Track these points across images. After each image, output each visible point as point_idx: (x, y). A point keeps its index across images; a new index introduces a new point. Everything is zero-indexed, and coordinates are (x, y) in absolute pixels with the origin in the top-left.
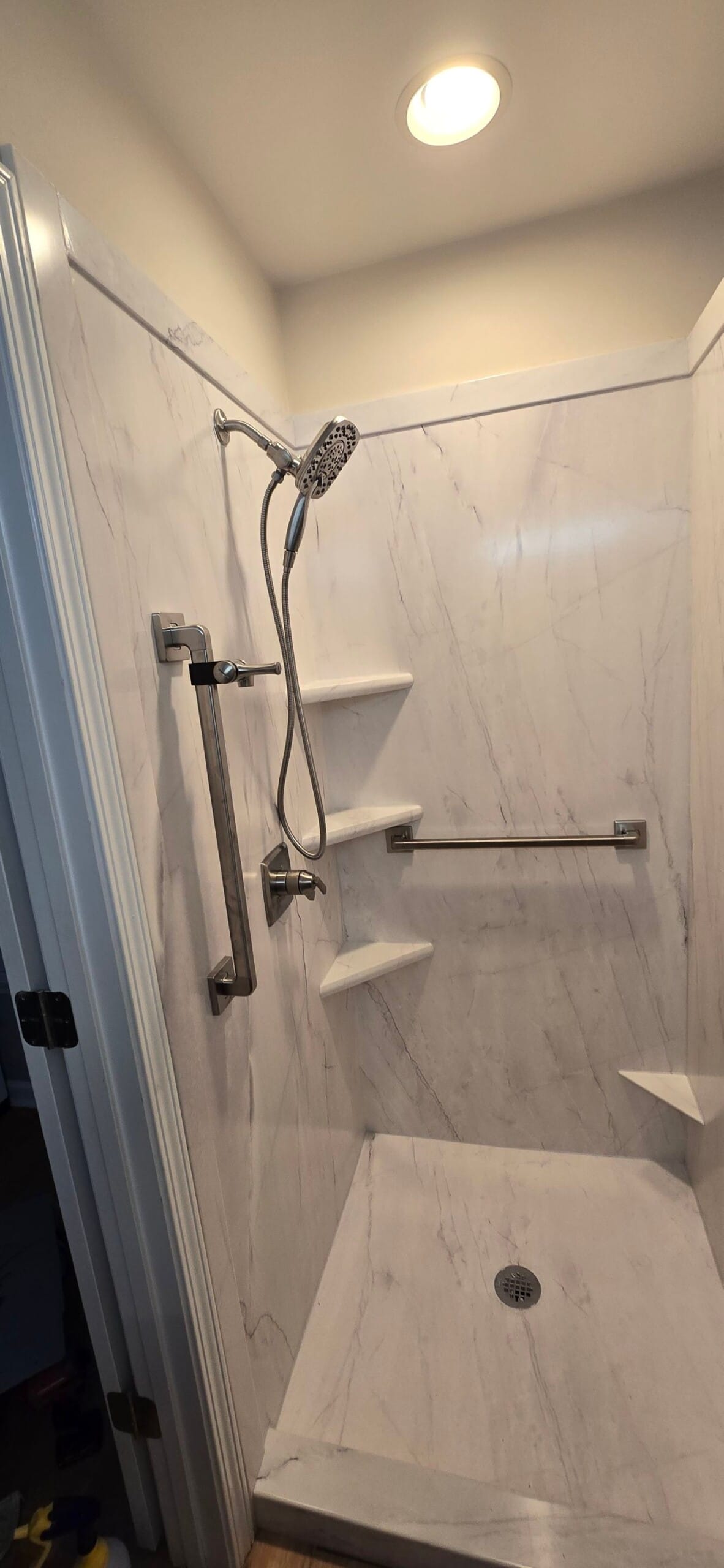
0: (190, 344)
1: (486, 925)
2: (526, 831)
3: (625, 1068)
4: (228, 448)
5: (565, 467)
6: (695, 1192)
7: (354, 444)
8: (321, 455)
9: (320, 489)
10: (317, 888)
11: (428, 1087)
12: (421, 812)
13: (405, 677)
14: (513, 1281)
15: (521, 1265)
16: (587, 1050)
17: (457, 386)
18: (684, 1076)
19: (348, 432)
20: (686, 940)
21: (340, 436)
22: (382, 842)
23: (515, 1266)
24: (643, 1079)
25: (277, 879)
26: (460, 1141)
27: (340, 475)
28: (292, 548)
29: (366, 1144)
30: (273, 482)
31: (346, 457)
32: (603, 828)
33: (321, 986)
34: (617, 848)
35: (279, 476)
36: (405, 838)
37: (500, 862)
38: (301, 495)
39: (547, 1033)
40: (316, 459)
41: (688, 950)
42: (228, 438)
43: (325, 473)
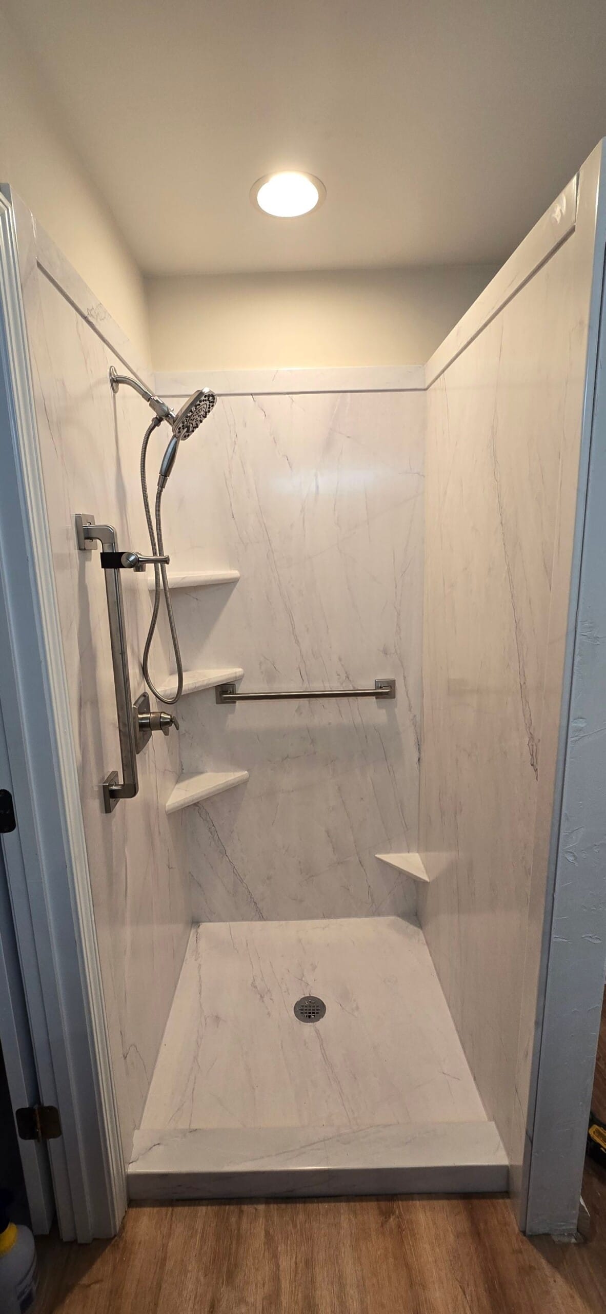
0: (99, 319)
1: (288, 757)
2: (317, 687)
3: (380, 853)
4: (117, 395)
5: (348, 437)
6: (424, 933)
7: (213, 406)
8: (192, 412)
9: (187, 434)
10: (173, 724)
11: (242, 881)
12: (243, 673)
13: (234, 573)
14: (306, 1006)
15: (311, 995)
16: (355, 842)
17: (277, 371)
18: (417, 854)
19: (211, 398)
20: (419, 760)
21: (206, 400)
22: (213, 696)
23: (307, 997)
24: (392, 858)
25: (143, 719)
26: (265, 920)
27: (201, 425)
28: (165, 474)
29: (193, 931)
30: (153, 425)
31: (206, 414)
32: (370, 686)
33: (167, 805)
34: (376, 698)
35: (157, 422)
36: (231, 692)
37: (299, 710)
38: (174, 436)
39: (328, 832)
40: (189, 415)
41: (420, 766)
42: (117, 386)
43: (193, 424)
